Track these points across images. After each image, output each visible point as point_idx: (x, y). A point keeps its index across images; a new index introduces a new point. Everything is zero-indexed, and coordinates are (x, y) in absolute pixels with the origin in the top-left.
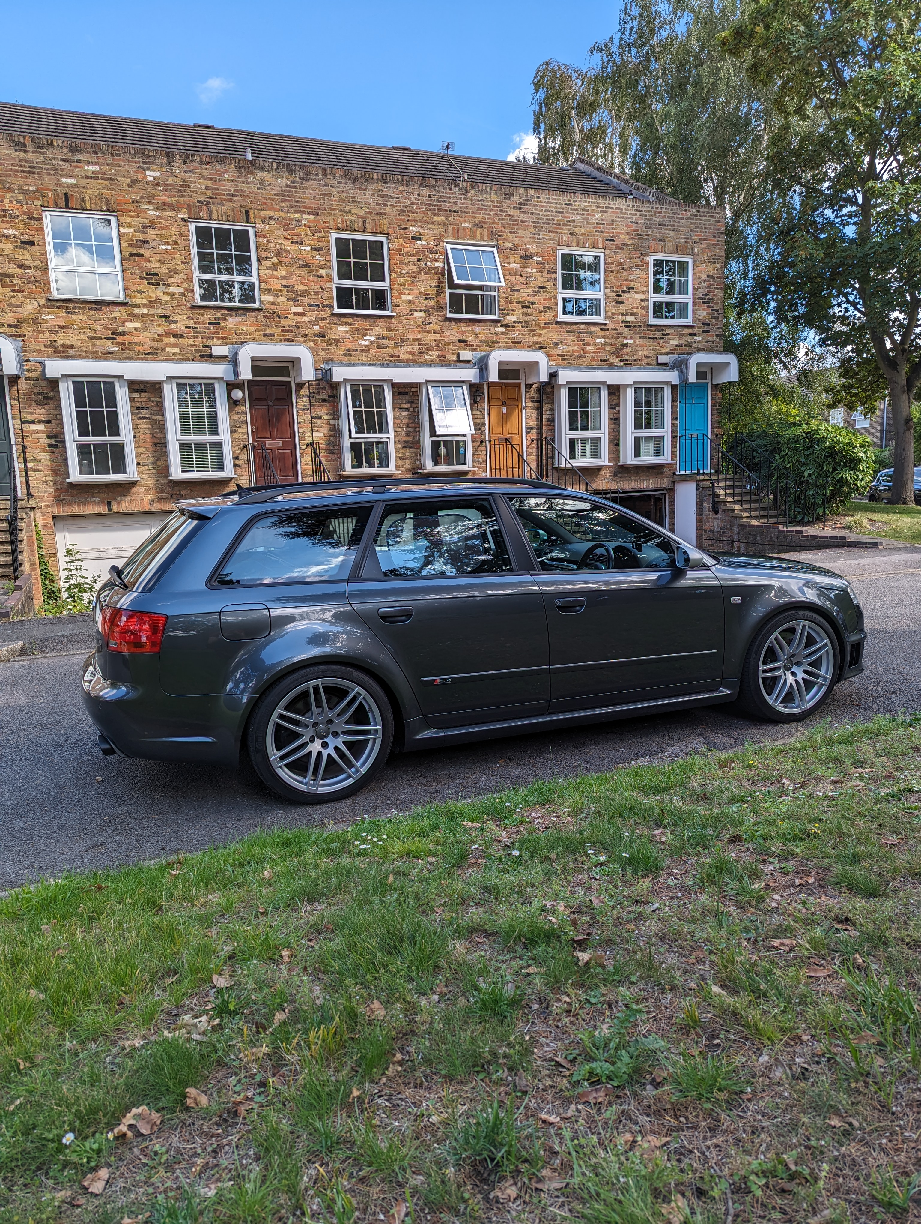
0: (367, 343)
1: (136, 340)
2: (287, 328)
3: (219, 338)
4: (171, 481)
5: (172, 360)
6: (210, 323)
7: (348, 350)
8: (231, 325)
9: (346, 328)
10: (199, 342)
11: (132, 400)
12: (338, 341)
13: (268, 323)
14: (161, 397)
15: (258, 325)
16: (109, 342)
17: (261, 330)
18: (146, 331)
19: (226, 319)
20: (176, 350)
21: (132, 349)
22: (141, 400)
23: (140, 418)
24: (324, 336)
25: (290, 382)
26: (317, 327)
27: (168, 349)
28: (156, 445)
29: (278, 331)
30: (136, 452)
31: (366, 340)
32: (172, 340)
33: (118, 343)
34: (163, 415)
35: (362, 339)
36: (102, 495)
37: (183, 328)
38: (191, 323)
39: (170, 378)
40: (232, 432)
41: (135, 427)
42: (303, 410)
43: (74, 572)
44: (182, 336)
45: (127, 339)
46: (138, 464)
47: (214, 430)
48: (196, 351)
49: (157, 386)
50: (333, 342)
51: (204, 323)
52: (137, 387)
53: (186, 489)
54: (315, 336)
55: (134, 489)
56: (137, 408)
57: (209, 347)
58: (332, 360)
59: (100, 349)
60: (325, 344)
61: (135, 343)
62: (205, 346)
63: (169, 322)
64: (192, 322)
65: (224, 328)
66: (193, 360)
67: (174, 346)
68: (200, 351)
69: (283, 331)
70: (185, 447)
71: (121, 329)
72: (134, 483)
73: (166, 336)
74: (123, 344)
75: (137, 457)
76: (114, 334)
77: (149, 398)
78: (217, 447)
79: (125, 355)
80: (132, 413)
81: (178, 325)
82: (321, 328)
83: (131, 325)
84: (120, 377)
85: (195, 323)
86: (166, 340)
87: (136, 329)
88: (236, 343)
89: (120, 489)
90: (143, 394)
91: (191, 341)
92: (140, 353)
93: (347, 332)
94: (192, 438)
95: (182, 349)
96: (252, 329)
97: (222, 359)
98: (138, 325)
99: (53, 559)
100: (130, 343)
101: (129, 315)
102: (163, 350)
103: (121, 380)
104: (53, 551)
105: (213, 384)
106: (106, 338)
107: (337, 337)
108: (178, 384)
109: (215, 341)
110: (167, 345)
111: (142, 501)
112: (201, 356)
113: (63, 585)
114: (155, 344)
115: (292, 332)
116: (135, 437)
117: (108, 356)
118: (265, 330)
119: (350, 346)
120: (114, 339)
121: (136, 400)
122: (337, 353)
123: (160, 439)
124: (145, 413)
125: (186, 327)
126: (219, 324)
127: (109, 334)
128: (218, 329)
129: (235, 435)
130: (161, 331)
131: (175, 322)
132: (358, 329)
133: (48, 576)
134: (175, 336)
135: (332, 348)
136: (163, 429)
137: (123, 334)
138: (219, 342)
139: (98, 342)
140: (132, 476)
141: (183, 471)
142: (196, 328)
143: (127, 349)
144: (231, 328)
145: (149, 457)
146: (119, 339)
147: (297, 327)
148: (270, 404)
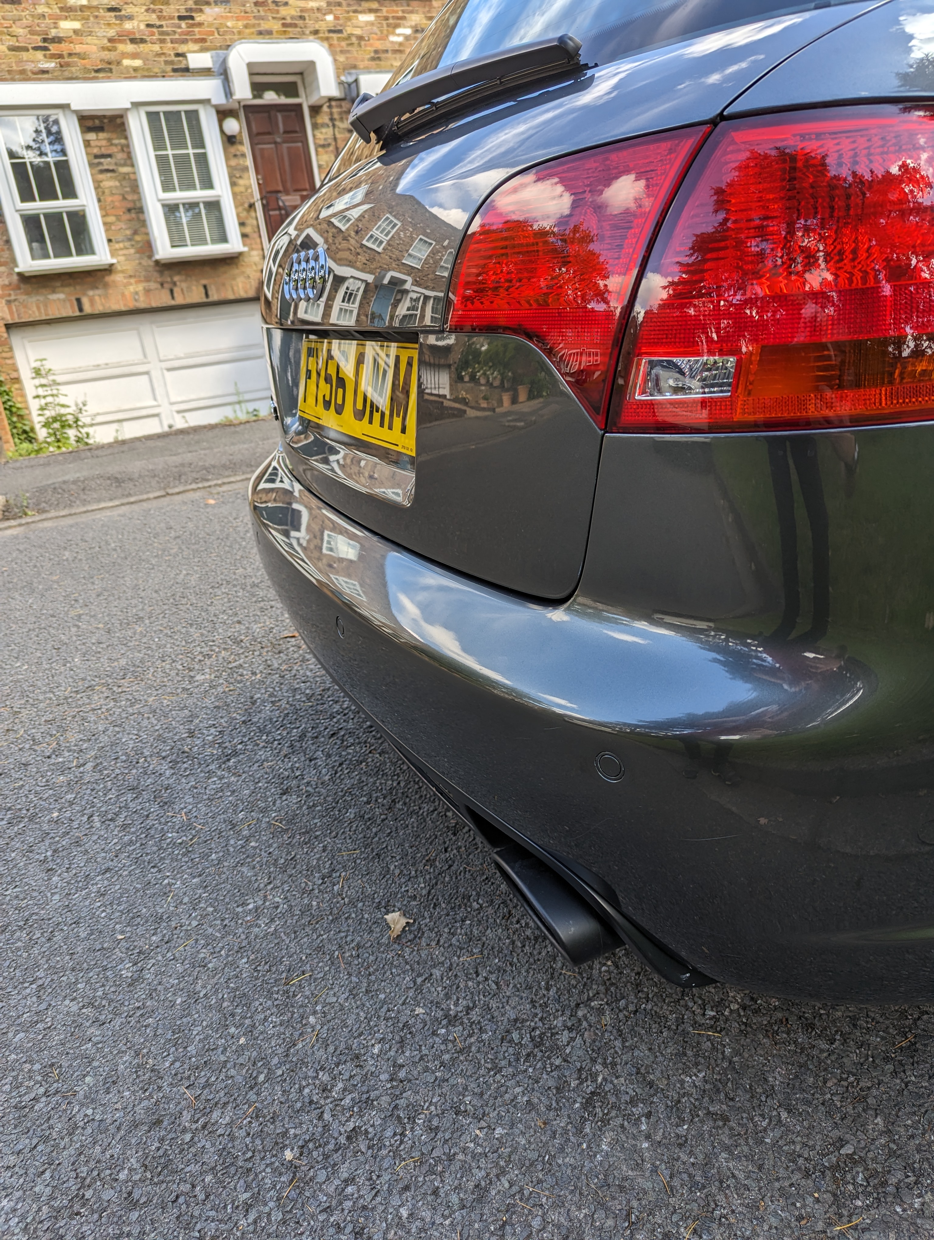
0: (400, 39)
1: (78, 49)
2: (289, 21)
3: (196, 41)
4: (157, 262)
5: (134, 78)
6: (180, 18)
7: (376, 52)
8: (210, 19)
9: (370, 17)
10: (169, 48)
11: (87, 144)
12: (360, 38)
13: (262, 13)
14: (126, 138)
15: (247, 18)
16: (39, 55)
17: (254, 26)
18: (90, 34)
19: (201, 11)
20: (138, 63)
21: (75, 64)
22: (99, 143)
23: (102, 171)
24: (340, 31)
25: (300, 106)
26: (330, 18)
27: (126, 62)
28: (129, 210)
29: (276, 26)
30: (105, 224)
31: (399, 35)
32: (130, 48)
33: (53, 56)
34: (133, 165)
35: (394, 34)
36: (67, 289)
37: (142, 26)
38: (153, 18)
39: (136, 105)
40: (233, 184)
41: (98, 186)
42: (323, 146)
43: (50, 399)
44: (142, 41)
45: (64, 48)
46: (110, 241)
47: (208, 183)
48: (166, 62)
49: (119, 121)
50: (354, 40)
51: (172, 18)
52: (90, 123)
53: (179, 273)
54: (330, 31)
55: (109, 279)
56: (96, 157)
57: (182, 55)
58: (355, 67)
59: (30, 67)
60: (343, 44)
61: (78, 55)
62: (178, 55)
63: (121, 18)
64: (154, 16)
65: (200, 24)
66: (164, 76)
67: (134, 56)
68: (172, 63)
69: (284, 25)
70: (171, 209)
71: (53, 33)
72: (109, 270)
73: (121, 41)
74: (61, 56)
75: (107, 231)
76: (45, 40)
77: (109, 140)
78: (214, 206)
79: (66, 74)
80: (91, 165)
81: (135, 23)
82: (336, 18)
83: (68, 26)
84: (64, 107)
85: (159, 18)
86: (121, 47)
87: (76, 32)
88: (221, 48)
89: (90, 279)
90: (102, 135)
91: (157, 48)
92: (87, 71)
93: (372, 24)
94: (179, 195)
95: (145, 60)
96: (240, 24)
97: (206, 72)
98: (77, 25)
99: (16, 386)
100: (70, 55)
101: (61, 9)
102: (119, 63)
103: (67, 112)
104: (14, 375)
105: (196, 112)
106: (36, 48)
107: (358, 32)
108: (149, 114)
109: (192, 46)
110: (125, 55)
111: (123, 295)
112: (175, 70)
113: (37, 420)
114: (106, 55)
115: (295, 26)
116: (99, 200)
117: (42, 75)
118: (259, 25)
119: (379, 45)
120: (46, 49)
121: (92, 143)
122: (362, 55)
123: (134, 202)
124: (107, 163)
125: (148, 26)
126: (192, 18)
127: (37, 40)
128: (193, 25)
129: (237, 189)
130: (111, 33)
131: (130, 18)
132: (386, 18)
133: (14, 410)
134: (133, 41)
135: (353, 49)
136: (135, 187)
137: (58, 40)
138: (196, 47)
139: (24, 55)
140: (104, 258)
141: (173, 246)
142: (161, 26)
143: (68, 65)
144: (210, 25)
145: (123, 228)
146: (54, 48)
147: (302, 18)
148: (278, 140)
